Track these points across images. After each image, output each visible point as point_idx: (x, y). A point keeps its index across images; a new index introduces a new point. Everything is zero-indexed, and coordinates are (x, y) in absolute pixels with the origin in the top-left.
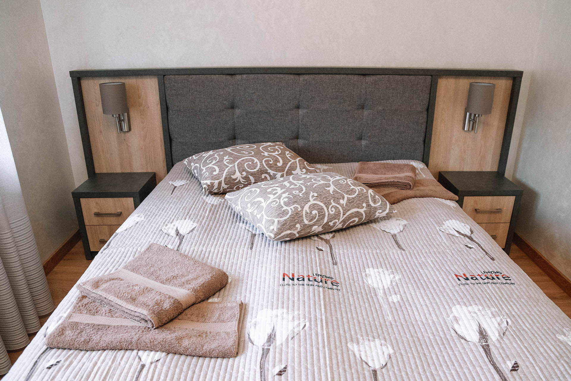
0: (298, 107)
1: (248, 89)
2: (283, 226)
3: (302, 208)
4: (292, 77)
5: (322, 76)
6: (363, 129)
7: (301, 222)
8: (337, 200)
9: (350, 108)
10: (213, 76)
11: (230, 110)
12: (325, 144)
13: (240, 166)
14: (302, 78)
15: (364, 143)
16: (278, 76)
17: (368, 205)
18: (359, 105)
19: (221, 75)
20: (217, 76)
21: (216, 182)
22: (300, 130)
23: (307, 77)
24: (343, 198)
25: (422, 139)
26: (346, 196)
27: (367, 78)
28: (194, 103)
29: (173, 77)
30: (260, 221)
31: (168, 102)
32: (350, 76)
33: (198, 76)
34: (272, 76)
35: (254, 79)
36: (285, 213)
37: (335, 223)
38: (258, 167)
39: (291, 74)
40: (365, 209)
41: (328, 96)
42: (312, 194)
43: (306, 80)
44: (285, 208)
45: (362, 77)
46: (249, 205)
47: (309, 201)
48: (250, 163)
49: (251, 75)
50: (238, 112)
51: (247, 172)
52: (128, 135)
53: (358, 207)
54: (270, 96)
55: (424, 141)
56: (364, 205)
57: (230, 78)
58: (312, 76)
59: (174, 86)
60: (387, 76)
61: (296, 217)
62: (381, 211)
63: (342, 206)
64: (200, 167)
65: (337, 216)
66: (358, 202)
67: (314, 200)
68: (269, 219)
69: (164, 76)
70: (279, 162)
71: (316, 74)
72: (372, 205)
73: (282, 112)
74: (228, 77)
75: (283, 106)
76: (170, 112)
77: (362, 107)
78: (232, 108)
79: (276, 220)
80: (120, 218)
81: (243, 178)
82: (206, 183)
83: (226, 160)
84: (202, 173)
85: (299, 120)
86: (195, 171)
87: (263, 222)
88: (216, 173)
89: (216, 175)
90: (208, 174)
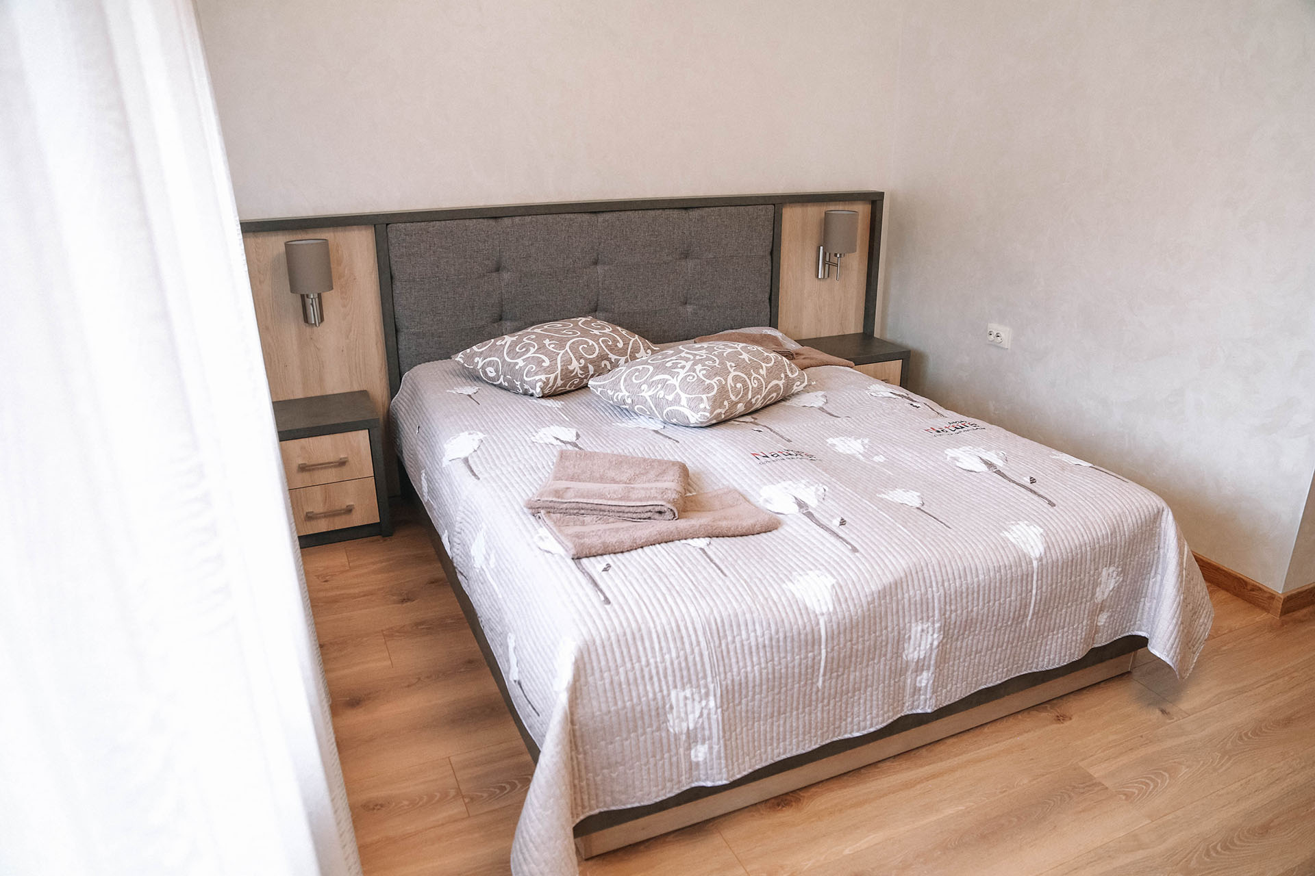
0: (596, 263)
1: (523, 239)
2: (716, 402)
3: (726, 380)
4: (586, 217)
5: (629, 213)
6: (689, 289)
7: (728, 398)
8: (757, 369)
9: (670, 258)
10: (467, 222)
11: (494, 274)
13: (573, 348)
14: (601, 218)
16: (568, 216)
17: (786, 376)
18: (682, 253)
19: (481, 220)
20: (475, 220)
21: (552, 376)
23: (607, 216)
24: (762, 367)
25: (767, 295)
26: (763, 365)
27: (691, 213)
28: (438, 267)
29: (403, 225)
30: (677, 401)
31: (394, 268)
32: (668, 212)
33: (443, 222)
34: (559, 218)
35: (531, 223)
36: (709, 388)
37: (756, 401)
38: (597, 351)
39: (585, 213)
40: (783, 381)
41: (639, 243)
42: (729, 364)
43: (607, 221)
44: (708, 382)
45: (684, 211)
47: (730, 372)
48: (586, 346)
49: (527, 217)
50: (506, 276)
51: (586, 359)
52: (318, 330)
53: (777, 379)
54: (555, 248)
55: (770, 299)
56: (783, 375)
58: (616, 214)
59: (404, 240)
60: (717, 209)
61: (723, 390)
62: (799, 383)
63: (762, 376)
64: (505, 360)
65: (757, 391)
66: (777, 372)
67: (734, 370)
68: (693, 396)
69: (387, 225)
70: (619, 342)
71: (620, 210)
72: (790, 375)
73: (574, 272)
74: (492, 222)
75: (574, 262)
76: (397, 284)
77: (686, 255)
78: (498, 270)
79: (704, 397)
80: (345, 469)
81: (581, 369)
82: (541, 380)
83: (549, 345)
84: (517, 367)
85: (598, 282)
86: (489, 369)
87: (684, 402)
88: (547, 363)
89: (548, 367)
90: (534, 368)
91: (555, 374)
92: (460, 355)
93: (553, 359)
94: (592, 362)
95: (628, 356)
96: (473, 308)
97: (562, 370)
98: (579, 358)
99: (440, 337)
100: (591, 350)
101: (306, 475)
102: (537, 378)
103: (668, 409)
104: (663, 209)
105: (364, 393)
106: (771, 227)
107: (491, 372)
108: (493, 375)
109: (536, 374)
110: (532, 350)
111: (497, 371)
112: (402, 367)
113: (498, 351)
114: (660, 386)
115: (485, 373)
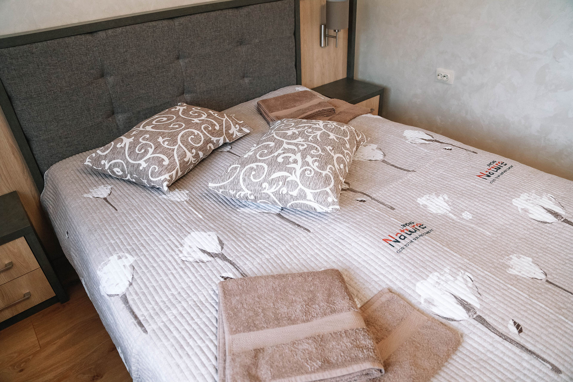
0: (178, 58)
1: (118, 47)
4: (165, 22)
5: (198, 16)
6: (245, 67)
9: (230, 46)
10: (67, 40)
11: (100, 80)
12: (213, 92)
14: (177, 22)
15: (247, 80)
16: (151, 24)
18: (238, 42)
19: (79, 36)
20: (73, 38)
21: (174, 172)
23: (182, 20)
25: (294, 63)
27: (241, 11)
28: (50, 82)
31: (9, 89)
32: (225, 12)
33: (45, 43)
34: (144, 26)
35: (122, 33)
38: (203, 139)
39: (164, 19)
41: (208, 38)
43: (182, 24)
45: (236, 10)
46: (265, 185)
48: (193, 136)
49: (118, 29)
50: (111, 79)
51: (196, 148)
54: (146, 51)
55: (296, 66)
57: (91, 38)
58: (188, 18)
59: (11, 64)
60: (258, 5)
64: (128, 161)
68: (317, 191)
70: (216, 126)
71: (191, 15)
73: (164, 68)
74: (89, 37)
75: (162, 60)
77: (241, 43)
78: (102, 76)
79: (328, 189)
80: (12, 271)
81: (193, 157)
82: (165, 180)
83: (164, 142)
84: (141, 168)
85: (182, 72)
86: (115, 170)
87: (310, 196)
88: (166, 162)
89: (169, 165)
90: (157, 168)
91: (175, 170)
93: (170, 157)
94: (201, 149)
95: (224, 135)
96: (88, 110)
97: (180, 164)
98: (191, 149)
99: (67, 138)
100: (197, 139)
102: (162, 178)
103: (293, 202)
104: (221, 10)
105: (14, 195)
106: (293, 16)
107: (118, 171)
108: (121, 173)
109: (160, 174)
110: (151, 151)
111: (123, 170)
112: (41, 167)
113: (119, 153)
114: (281, 183)
115: (113, 172)
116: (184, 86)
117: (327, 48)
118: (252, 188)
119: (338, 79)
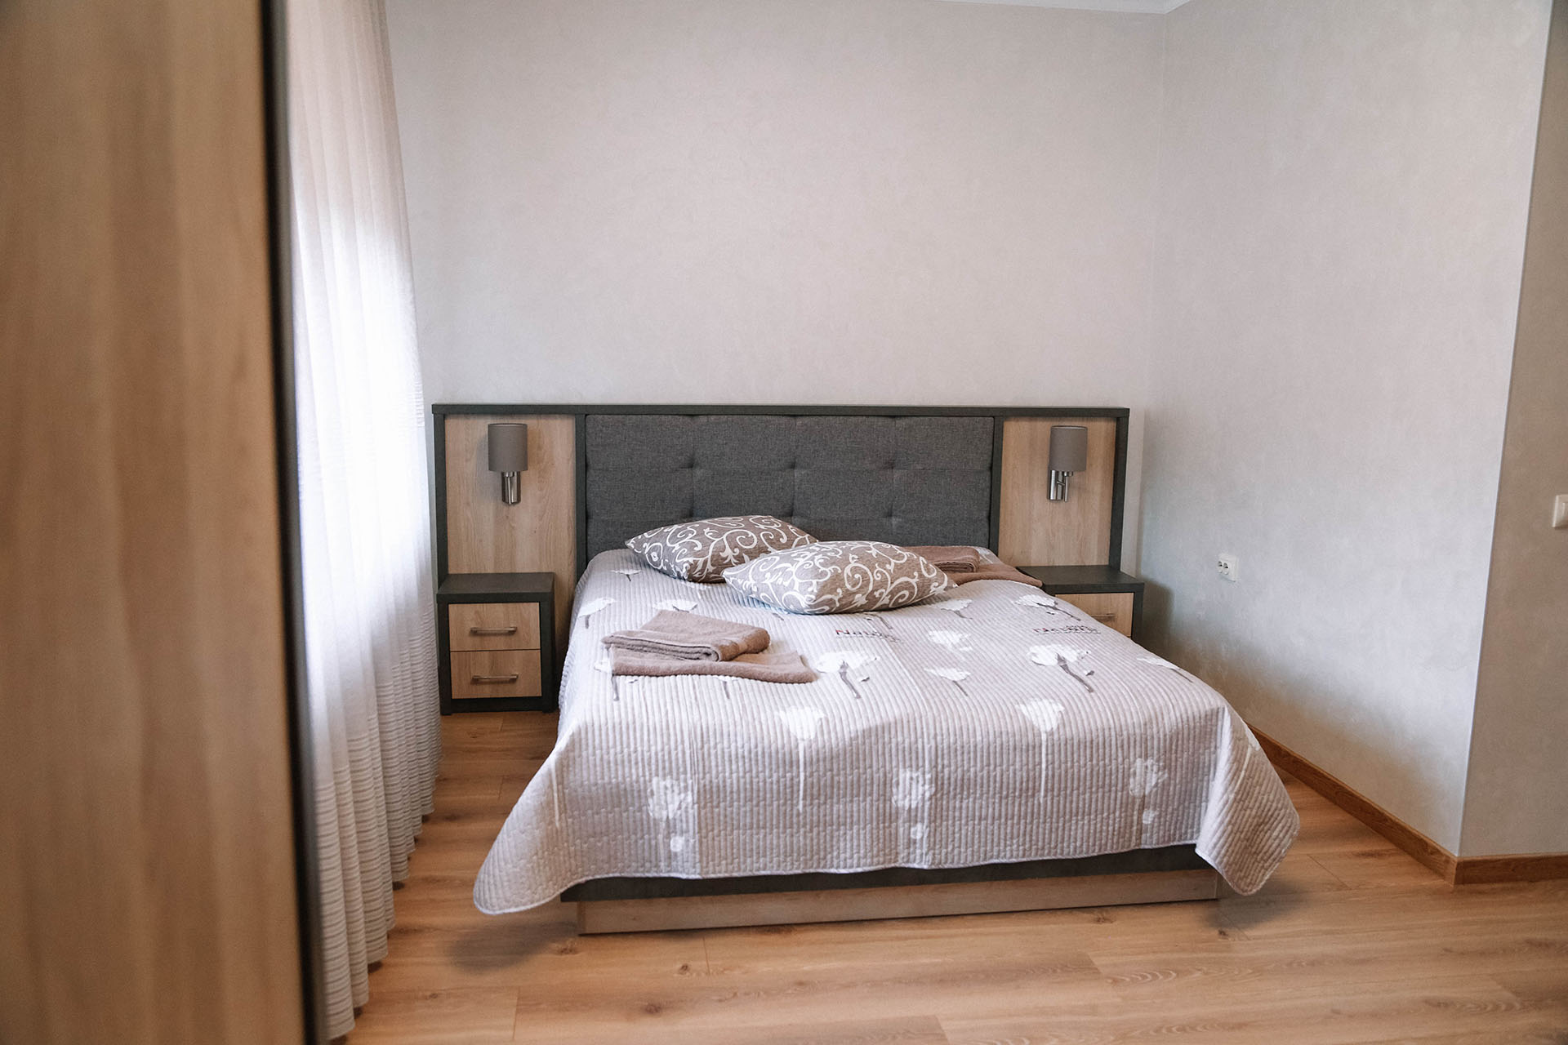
0: (793, 466)
1: (717, 438)
2: (824, 589)
3: (843, 570)
4: (784, 420)
5: (831, 418)
6: (893, 501)
7: (842, 586)
8: (883, 564)
9: (874, 466)
10: (663, 418)
11: (687, 470)
12: (836, 523)
13: (731, 539)
14: (799, 422)
15: (895, 521)
16: (764, 418)
17: (921, 575)
18: (886, 463)
19: (676, 417)
20: (670, 417)
21: (701, 560)
22: (795, 501)
23: (806, 420)
24: (890, 563)
26: (893, 561)
27: (897, 421)
28: (631, 459)
29: (600, 417)
30: (791, 587)
31: (589, 456)
32: (872, 419)
35: (726, 422)
36: (824, 574)
37: (881, 594)
38: (755, 543)
39: (783, 415)
40: (916, 580)
41: (840, 449)
42: (851, 556)
43: (806, 425)
44: (822, 569)
45: (890, 420)
46: (768, 575)
47: (850, 563)
48: (744, 537)
49: (722, 417)
50: (699, 473)
51: (741, 549)
52: (513, 508)
53: (909, 576)
54: (750, 448)
55: (989, 518)
56: (916, 574)
57: (689, 421)
58: (815, 419)
59: (601, 431)
60: (927, 418)
61: (837, 580)
62: (937, 584)
63: (889, 571)
64: (666, 545)
65: (882, 584)
66: (908, 570)
67: (855, 562)
68: (804, 581)
69: (586, 415)
70: (782, 537)
71: (820, 415)
72: (926, 575)
73: (769, 473)
74: (687, 420)
75: (770, 463)
76: (591, 471)
77: (891, 465)
78: (691, 466)
79: (814, 582)
80: (513, 638)
81: (735, 557)
82: (688, 562)
83: (708, 534)
84: (673, 551)
85: (794, 485)
86: (654, 554)
87: (796, 587)
88: (700, 547)
89: (699, 551)
90: (686, 550)
91: (704, 559)
92: (632, 540)
93: (706, 543)
94: (747, 552)
96: (663, 501)
97: (713, 556)
98: (733, 547)
99: (628, 527)
100: (750, 541)
101: (477, 640)
102: (685, 560)
103: (785, 595)
104: (868, 416)
105: (552, 576)
106: (989, 441)
107: (655, 557)
108: (655, 560)
109: (685, 556)
110: (690, 536)
111: (659, 556)
112: (589, 552)
113: (662, 537)
114: (780, 573)
115: (650, 557)
116: (793, 504)
117: (1062, 504)
118: (757, 578)
119: (1087, 564)
